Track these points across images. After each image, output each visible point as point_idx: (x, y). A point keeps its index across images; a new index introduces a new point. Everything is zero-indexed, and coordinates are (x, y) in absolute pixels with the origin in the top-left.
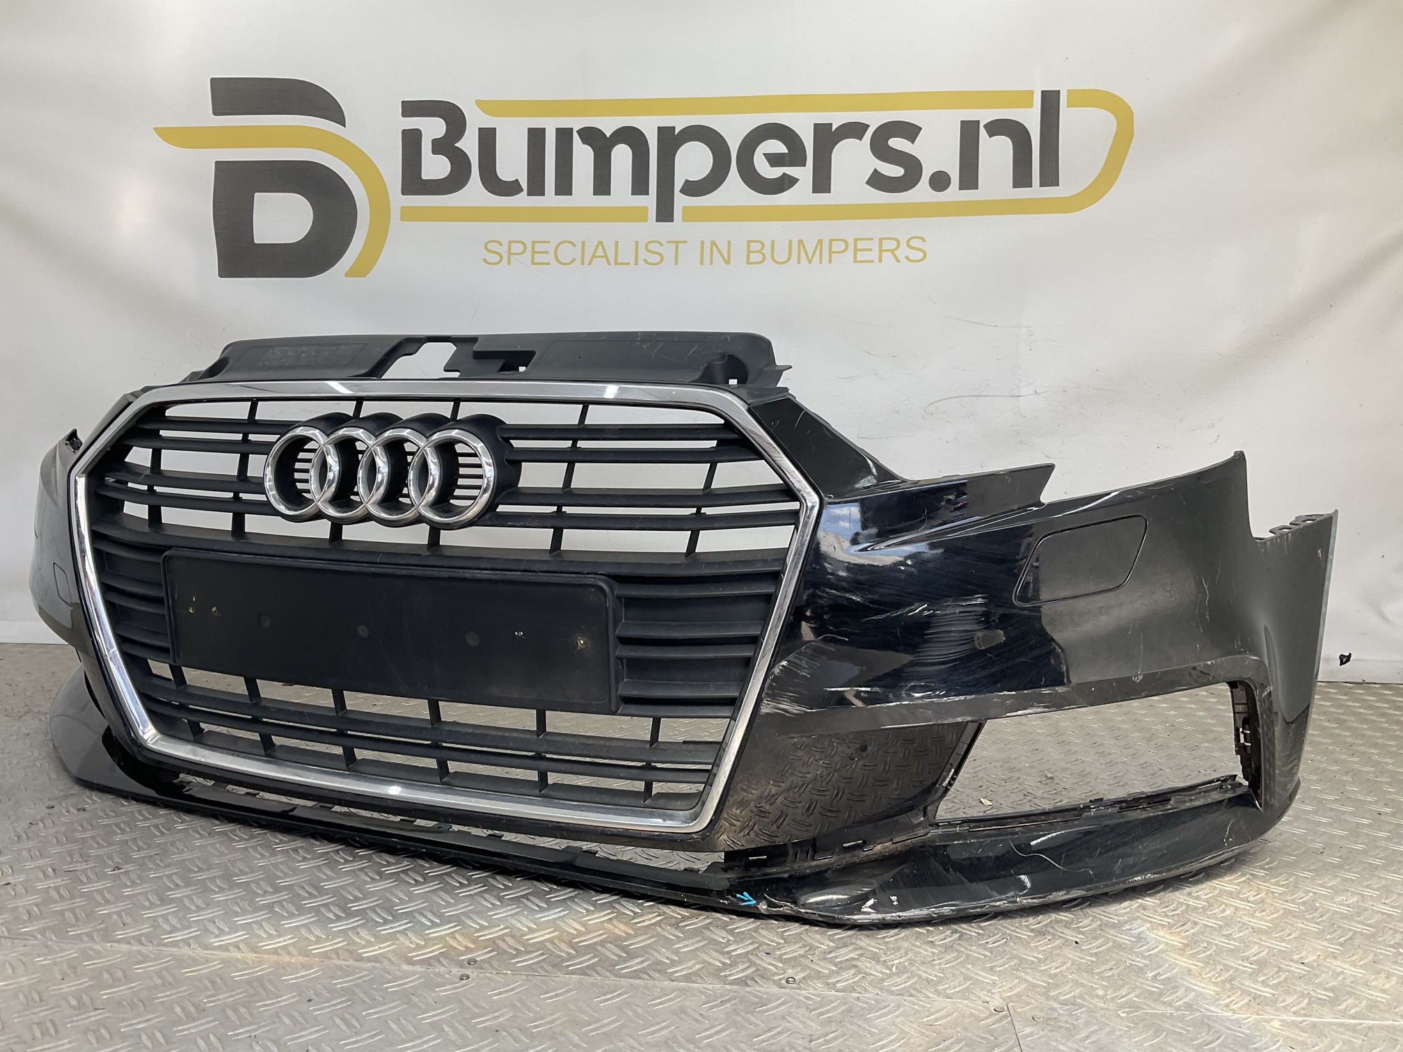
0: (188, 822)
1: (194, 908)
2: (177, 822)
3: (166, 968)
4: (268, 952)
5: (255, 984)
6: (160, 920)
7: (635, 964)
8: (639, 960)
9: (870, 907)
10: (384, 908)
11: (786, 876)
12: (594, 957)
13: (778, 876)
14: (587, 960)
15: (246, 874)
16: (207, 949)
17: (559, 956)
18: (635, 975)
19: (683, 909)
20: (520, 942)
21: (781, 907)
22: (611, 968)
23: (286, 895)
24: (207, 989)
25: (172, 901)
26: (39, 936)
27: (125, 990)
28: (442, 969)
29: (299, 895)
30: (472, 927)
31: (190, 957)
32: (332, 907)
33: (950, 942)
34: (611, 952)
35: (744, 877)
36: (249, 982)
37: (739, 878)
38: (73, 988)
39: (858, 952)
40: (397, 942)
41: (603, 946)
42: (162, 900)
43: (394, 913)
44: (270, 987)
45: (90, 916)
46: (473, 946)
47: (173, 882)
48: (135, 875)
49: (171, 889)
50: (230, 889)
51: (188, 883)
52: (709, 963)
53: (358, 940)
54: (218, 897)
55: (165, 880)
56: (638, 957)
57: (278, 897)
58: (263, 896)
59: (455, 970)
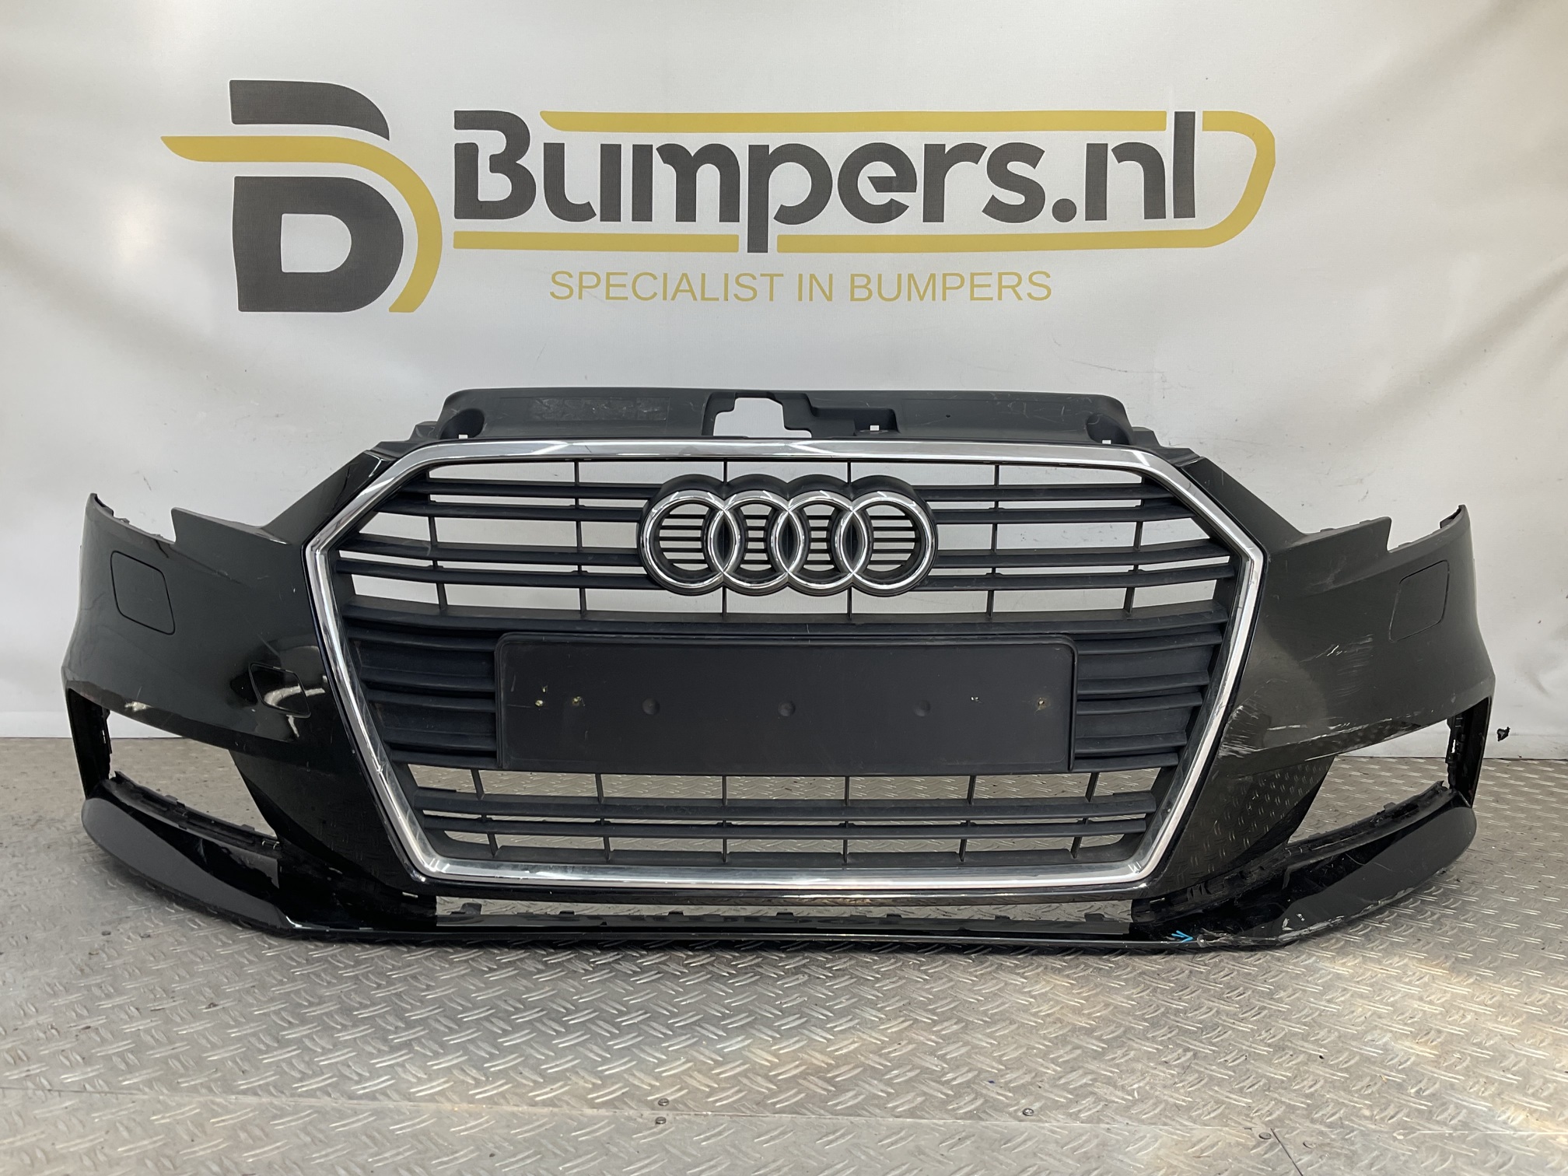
0: (276, 947)
1: (319, 1050)
2: (263, 948)
3: (310, 1122)
4: (423, 1099)
5: (422, 1138)
6: (284, 1065)
7: (848, 1099)
8: (851, 1094)
12: (799, 1093)
14: (791, 1097)
16: (350, 1098)
17: (760, 1093)
18: (852, 1111)
22: (822, 1105)
24: (367, 1147)
25: (289, 1043)
27: (272, 1150)
28: (631, 1112)
31: (334, 1109)
33: (1186, 1061)
34: (818, 1087)
36: (414, 1135)
38: (209, 1151)
39: (1090, 1077)
40: (570, 1082)
41: (805, 1079)
44: (441, 1141)
46: (658, 1084)
47: (283, 1019)
48: (236, 1013)
49: (284, 1029)
50: (355, 1026)
51: (304, 1021)
52: (931, 1096)
53: (524, 1081)
54: (343, 1036)
55: (274, 1018)
56: (848, 1091)
57: (414, 1033)
58: (396, 1033)
59: (647, 1113)
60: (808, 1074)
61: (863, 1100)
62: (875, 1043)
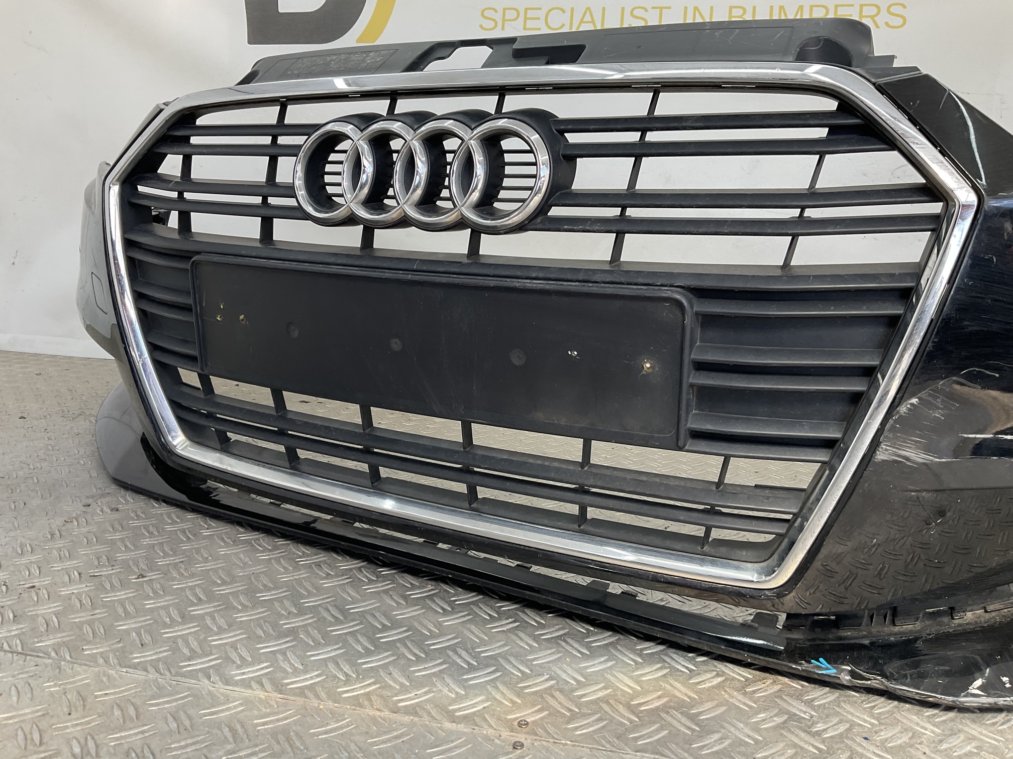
0: (214, 528)
1: (215, 629)
2: (203, 528)
3: (183, 707)
4: (294, 692)
5: (280, 737)
6: (179, 641)
7: (713, 743)
8: (716, 736)
9: (978, 688)
10: (412, 641)
11: (866, 642)
12: (662, 729)
13: (857, 641)
14: (650, 734)
15: (270, 589)
16: (227, 683)
17: (621, 724)
19: (742, 669)
20: (571, 700)
21: (869, 679)
22: (687, 746)
23: (311, 618)
24: (226, 740)
25: (193, 618)
26: (53, 654)
28: (491, 731)
29: (325, 619)
30: (513, 674)
31: (210, 692)
32: (359, 636)
34: (681, 724)
35: (814, 640)
36: (275, 734)
37: (809, 640)
39: (974, 744)
40: (434, 689)
41: (667, 713)
42: (183, 617)
43: (426, 649)
44: (297, 743)
45: (109, 632)
46: (519, 701)
47: (195, 595)
48: (158, 585)
49: (193, 604)
50: (254, 607)
51: (211, 597)
52: (802, 748)
53: (392, 683)
54: (241, 617)
55: (188, 593)
56: (713, 732)
57: (303, 620)
58: (287, 618)
59: (505, 734)
60: (670, 707)
61: (730, 745)
62: (739, 680)
